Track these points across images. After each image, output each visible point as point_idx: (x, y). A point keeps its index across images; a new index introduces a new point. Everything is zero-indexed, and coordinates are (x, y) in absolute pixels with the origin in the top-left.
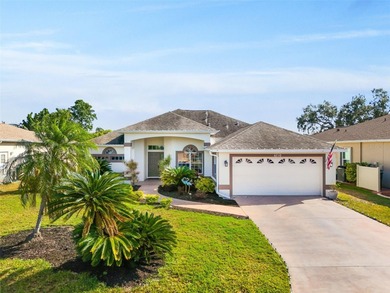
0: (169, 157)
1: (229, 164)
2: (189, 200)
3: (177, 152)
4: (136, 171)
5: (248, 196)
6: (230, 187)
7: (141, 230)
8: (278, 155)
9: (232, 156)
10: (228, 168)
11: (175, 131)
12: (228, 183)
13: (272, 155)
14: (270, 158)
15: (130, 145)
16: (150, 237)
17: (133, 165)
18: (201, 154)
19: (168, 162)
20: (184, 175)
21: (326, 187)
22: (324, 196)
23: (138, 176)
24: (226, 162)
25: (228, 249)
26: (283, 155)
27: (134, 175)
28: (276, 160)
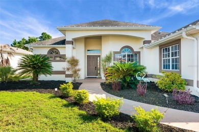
3: (115, 53)
4: (77, 68)
15: (71, 43)
17: (74, 62)
23: (80, 73)
27: (75, 72)
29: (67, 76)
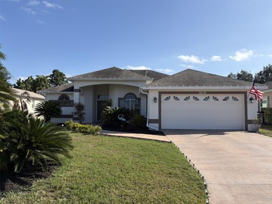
1: (158, 100)
3: (120, 99)
6: (159, 121)
8: (203, 93)
9: (161, 93)
10: (157, 103)
12: (157, 117)
13: (197, 93)
14: (195, 95)
20: (120, 113)
21: (248, 122)
22: (246, 130)
24: (155, 99)
25: (136, 163)
26: (208, 93)
27: (81, 115)
28: (201, 97)
29: (75, 119)
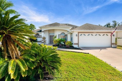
0: (56, 36)
1: (78, 35)
2: (63, 48)
3: (59, 35)
4: (45, 40)
5: (84, 47)
6: (78, 44)
7: (36, 55)
8: (95, 33)
9: (79, 33)
10: (77, 37)
11: (58, 27)
12: (77, 43)
13: (93, 33)
14: (92, 34)
15: (44, 32)
16: (43, 60)
17: (44, 38)
18: (66, 35)
19: (56, 37)
20: (61, 40)
21: (112, 44)
22: (111, 47)
23: (46, 42)
24: (77, 35)
26: (97, 33)
27: (45, 41)
29: (42, 43)
